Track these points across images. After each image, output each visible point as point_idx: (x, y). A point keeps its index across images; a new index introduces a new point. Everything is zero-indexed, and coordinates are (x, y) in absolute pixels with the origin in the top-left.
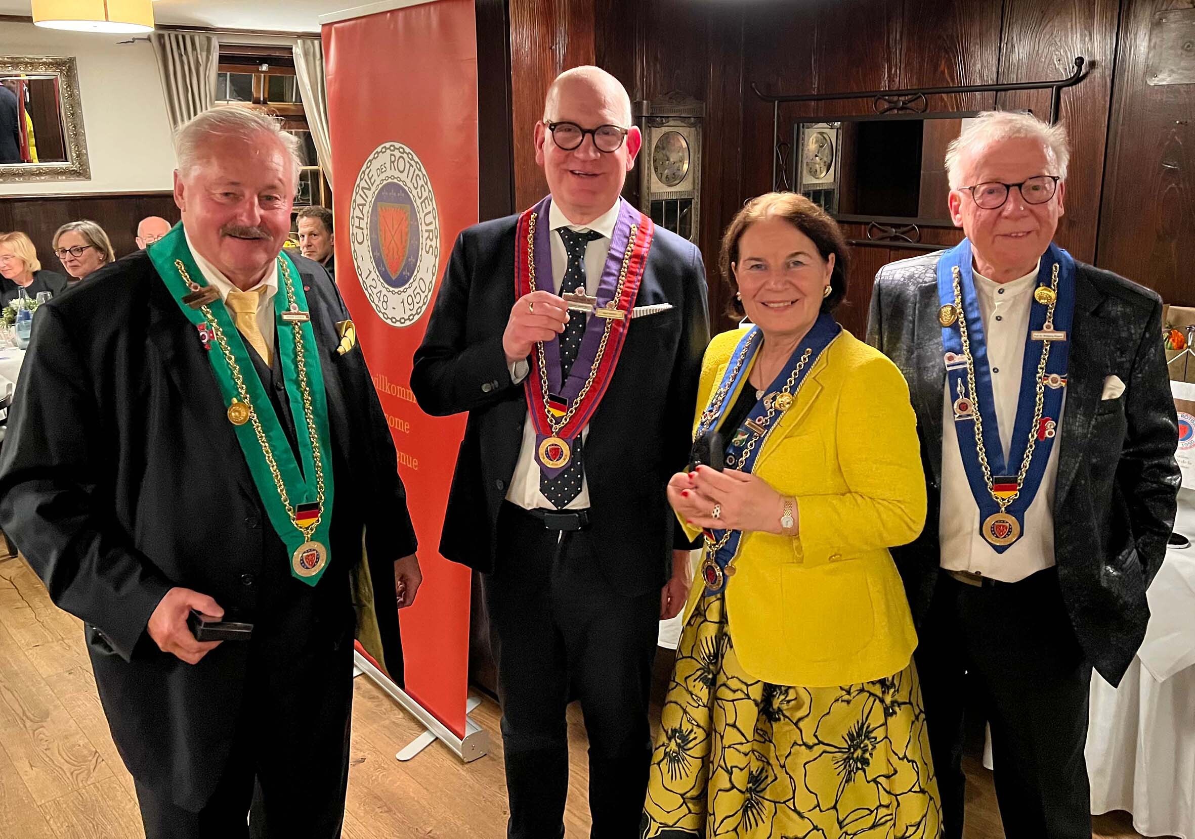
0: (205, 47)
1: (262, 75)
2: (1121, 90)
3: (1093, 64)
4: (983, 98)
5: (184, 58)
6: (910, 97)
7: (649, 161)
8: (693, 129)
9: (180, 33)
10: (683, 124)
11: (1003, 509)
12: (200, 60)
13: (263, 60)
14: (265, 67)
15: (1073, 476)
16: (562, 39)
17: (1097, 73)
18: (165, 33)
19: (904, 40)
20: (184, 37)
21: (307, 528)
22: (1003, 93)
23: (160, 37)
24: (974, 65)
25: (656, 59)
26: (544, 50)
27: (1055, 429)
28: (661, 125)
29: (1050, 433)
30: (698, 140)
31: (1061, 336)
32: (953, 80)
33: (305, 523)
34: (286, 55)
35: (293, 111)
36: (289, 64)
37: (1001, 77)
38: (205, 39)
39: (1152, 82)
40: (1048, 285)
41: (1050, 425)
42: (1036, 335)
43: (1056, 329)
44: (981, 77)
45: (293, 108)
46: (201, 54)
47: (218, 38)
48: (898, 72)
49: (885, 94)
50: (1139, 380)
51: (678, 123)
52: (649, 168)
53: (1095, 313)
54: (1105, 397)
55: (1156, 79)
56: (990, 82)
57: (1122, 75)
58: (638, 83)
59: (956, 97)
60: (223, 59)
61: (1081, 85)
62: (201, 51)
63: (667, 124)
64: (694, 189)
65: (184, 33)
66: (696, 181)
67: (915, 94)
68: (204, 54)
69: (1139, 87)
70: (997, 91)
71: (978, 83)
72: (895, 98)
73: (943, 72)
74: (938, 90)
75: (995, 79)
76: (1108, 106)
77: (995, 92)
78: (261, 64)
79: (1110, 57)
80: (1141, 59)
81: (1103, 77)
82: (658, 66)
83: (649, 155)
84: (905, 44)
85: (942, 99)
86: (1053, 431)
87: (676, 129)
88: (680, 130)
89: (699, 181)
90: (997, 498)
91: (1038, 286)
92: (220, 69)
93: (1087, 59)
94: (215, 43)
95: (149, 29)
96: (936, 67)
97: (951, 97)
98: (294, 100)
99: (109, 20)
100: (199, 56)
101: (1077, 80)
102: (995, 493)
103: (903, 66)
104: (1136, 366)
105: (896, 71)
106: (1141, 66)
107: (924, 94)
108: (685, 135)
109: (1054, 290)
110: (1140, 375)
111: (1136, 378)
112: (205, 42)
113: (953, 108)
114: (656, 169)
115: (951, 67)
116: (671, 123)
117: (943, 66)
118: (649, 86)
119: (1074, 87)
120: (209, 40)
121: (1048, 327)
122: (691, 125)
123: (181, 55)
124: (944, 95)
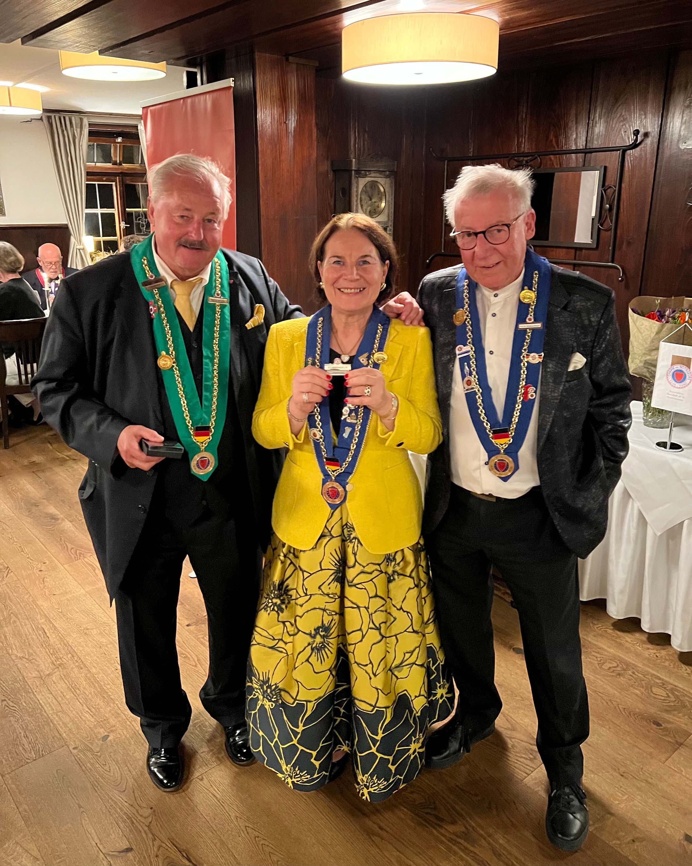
0: (79, 125)
1: (118, 145)
2: (663, 152)
3: (646, 135)
4: (577, 158)
5: (65, 132)
6: (530, 157)
7: (357, 201)
8: (388, 179)
9: (62, 115)
10: (381, 176)
11: (502, 451)
12: (76, 134)
13: (119, 134)
14: (119, 140)
15: (548, 427)
16: (293, 116)
17: (649, 141)
18: (52, 115)
19: (528, 119)
20: (64, 118)
21: (202, 443)
22: (589, 155)
23: (49, 118)
24: (572, 135)
25: (365, 131)
26: (281, 124)
27: (535, 392)
28: (365, 176)
29: (532, 396)
30: (391, 186)
31: (539, 325)
32: (558, 146)
33: (201, 439)
34: (134, 131)
35: (139, 170)
36: (136, 137)
37: (588, 144)
38: (79, 120)
39: (683, 146)
40: (530, 289)
41: (531, 389)
42: (522, 326)
43: (536, 321)
44: (576, 144)
45: (139, 168)
46: (76, 130)
47: (88, 119)
48: (524, 141)
49: (515, 155)
50: (599, 354)
51: (377, 175)
52: (357, 205)
53: (565, 308)
54: (571, 369)
55: (686, 144)
56: (581, 147)
57: (664, 142)
58: (352, 148)
59: (559, 158)
60: (91, 133)
61: (638, 149)
62: (76, 127)
63: (370, 176)
64: (389, 220)
65: (65, 115)
66: (390, 215)
67: (533, 156)
68: (79, 130)
69: (674, 150)
70: (586, 153)
71: (574, 148)
72: (522, 158)
73: (551, 141)
74: (548, 153)
75: (584, 145)
76: (655, 162)
77: (584, 154)
78: (117, 137)
79: (657, 130)
80: (676, 131)
81: (652, 143)
82: (366, 136)
83: (357, 196)
84: (528, 122)
85: (551, 160)
86: (534, 394)
87: (376, 179)
88: (379, 180)
89: (392, 215)
90: (497, 444)
91: (523, 289)
92: (89, 141)
93: (642, 131)
94: (86, 122)
95: (39, 112)
96: (547, 137)
97: (556, 157)
98: (140, 162)
99: (12, 104)
100: (75, 131)
101: (635, 145)
102: (496, 440)
103: (527, 136)
104: (595, 344)
105: (522, 140)
106: (676, 136)
107: (539, 156)
108: (383, 183)
109: (535, 291)
110: (599, 351)
111: (596, 352)
112: (78, 121)
113: (557, 165)
114: (362, 206)
115: (557, 137)
116: (373, 175)
117: (552, 137)
118: (359, 149)
119: (634, 150)
120: (81, 120)
121: (530, 319)
122: (387, 177)
123: (63, 131)
124: (552, 156)
